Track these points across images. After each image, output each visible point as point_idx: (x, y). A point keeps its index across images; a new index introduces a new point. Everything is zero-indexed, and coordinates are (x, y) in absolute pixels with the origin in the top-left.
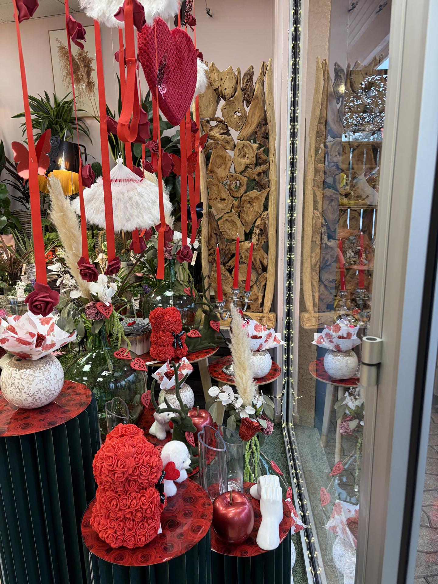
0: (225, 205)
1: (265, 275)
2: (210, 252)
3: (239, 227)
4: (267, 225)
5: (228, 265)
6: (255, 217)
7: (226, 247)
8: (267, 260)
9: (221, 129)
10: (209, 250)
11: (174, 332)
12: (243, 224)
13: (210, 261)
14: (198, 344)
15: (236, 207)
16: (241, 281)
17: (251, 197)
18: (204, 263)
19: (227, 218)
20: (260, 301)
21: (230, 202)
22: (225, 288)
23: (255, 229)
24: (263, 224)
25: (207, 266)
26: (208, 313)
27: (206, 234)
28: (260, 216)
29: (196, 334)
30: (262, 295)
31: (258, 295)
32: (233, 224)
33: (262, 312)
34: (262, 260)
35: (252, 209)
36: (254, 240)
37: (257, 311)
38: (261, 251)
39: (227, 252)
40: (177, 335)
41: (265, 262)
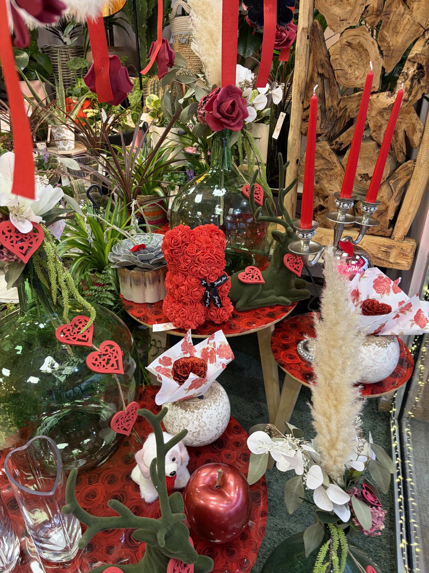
0: (349, 8)
1: (410, 165)
2: (306, 113)
3: (372, 59)
5: (337, 142)
6: (411, 38)
7: (338, 104)
8: (419, 135)
10: (305, 110)
11: (205, 279)
12: (381, 52)
13: (304, 132)
14: (256, 296)
15: (372, 14)
16: (359, 175)
18: (292, 136)
19: (349, 39)
20: (390, 215)
22: (327, 186)
23: (407, 64)
25: (298, 142)
26: (283, 240)
27: (303, 75)
28: (424, 35)
29: (255, 276)
30: (396, 204)
31: (388, 204)
32: (360, 53)
33: (390, 237)
34: (409, 134)
35: (408, 17)
37: (380, 234)
38: (412, 114)
39: (339, 115)
40: (213, 284)
41: (416, 139)
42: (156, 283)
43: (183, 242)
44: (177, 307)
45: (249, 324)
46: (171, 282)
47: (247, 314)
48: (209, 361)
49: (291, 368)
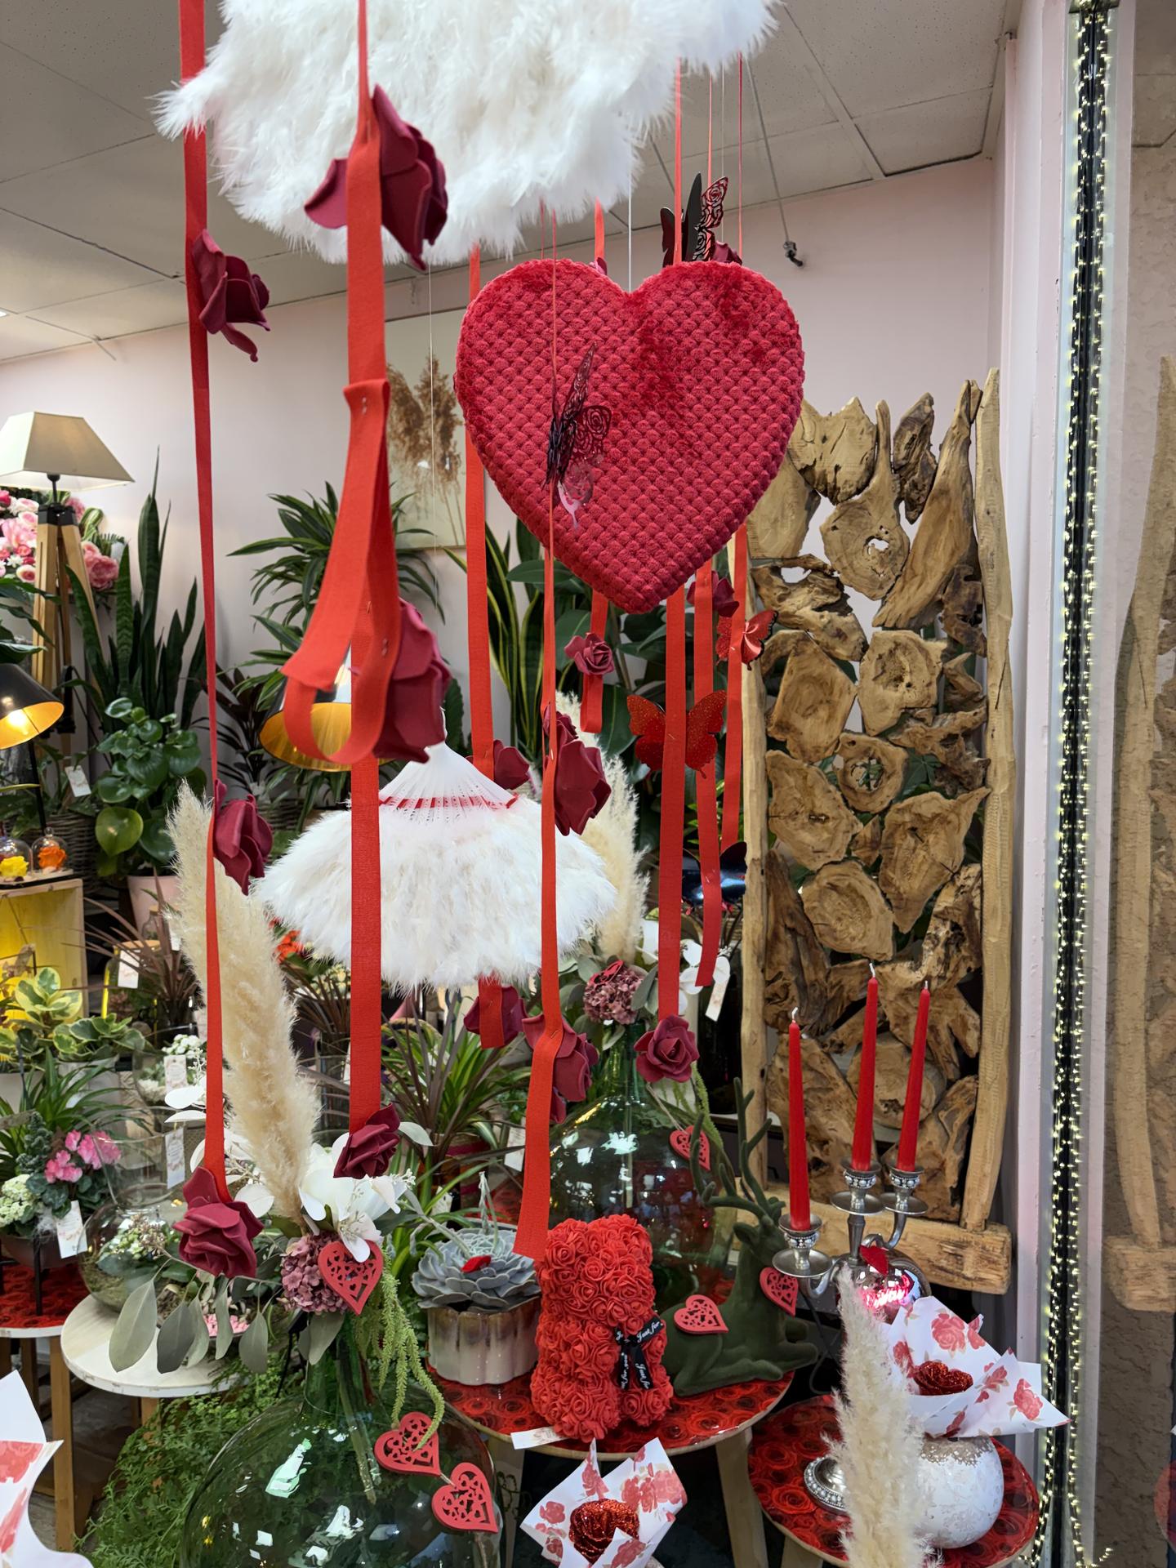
0: (826, 835)
1: (969, 1086)
2: (770, 989)
3: (875, 911)
4: (977, 914)
5: (832, 1042)
6: (934, 884)
7: (827, 977)
8: (976, 1034)
9: (817, 593)
10: (768, 983)
11: (620, 1327)
12: (888, 901)
13: (770, 1020)
14: (711, 1360)
15: (865, 846)
16: (882, 1101)
17: (919, 815)
18: (749, 1026)
19: (832, 879)
20: (951, 1179)
21: (843, 827)
22: (823, 1120)
23: (934, 922)
24: (965, 908)
25: (760, 1039)
26: (756, 1241)
27: (759, 928)
28: (952, 880)
29: (708, 1317)
30: (959, 1157)
31: (943, 1156)
32: (853, 901)
33: (957, 1222)
34: (958, 1031)
35: (923, 853)
36: (931, 959)
37: (939, 1215)
38: (956, 1000)
39: (831, 995)
40: (634, 1338)
41: (971, 1040)
42: (510, 1337)
43: (577, 1254)
44: (567, 1390)
45: (708, 1423)
46: (552, 1336)
47: (697, 1403)
48: (640, 1507)
49: (797, 1525)
